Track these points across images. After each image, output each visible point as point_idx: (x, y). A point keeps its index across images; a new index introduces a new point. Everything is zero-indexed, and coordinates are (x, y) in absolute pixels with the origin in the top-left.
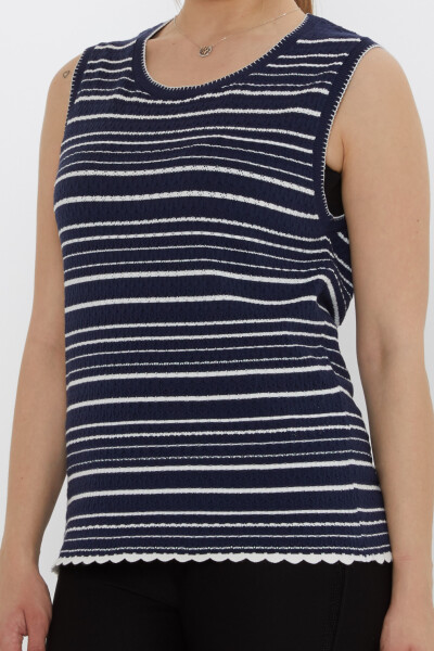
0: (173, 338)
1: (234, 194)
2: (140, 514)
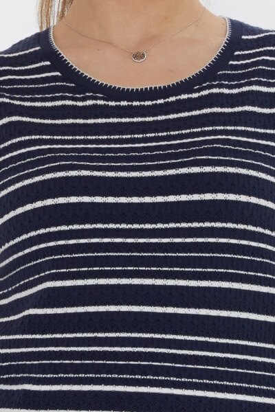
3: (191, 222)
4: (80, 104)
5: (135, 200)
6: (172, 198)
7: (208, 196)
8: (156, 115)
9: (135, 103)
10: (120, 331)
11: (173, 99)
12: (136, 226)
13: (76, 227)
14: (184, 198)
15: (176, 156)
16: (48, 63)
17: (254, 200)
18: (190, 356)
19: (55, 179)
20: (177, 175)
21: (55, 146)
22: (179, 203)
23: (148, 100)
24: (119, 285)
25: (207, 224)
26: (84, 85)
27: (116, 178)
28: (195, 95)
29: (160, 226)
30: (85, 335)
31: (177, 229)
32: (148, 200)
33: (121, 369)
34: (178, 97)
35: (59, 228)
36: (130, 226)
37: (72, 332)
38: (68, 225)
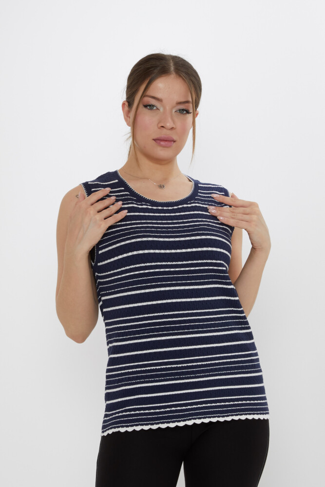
0: (183, 319)
1: (201, 248)
2: (197, 400)
3: (198, 260)
4: (140, 207)
5: (173, 251)
6: (189, 250)
7: (205, 249)
8: (175, 213)
9: (165, 208)
10: (174, 311)
11: (180, 206)
12: (174, 263)
13: (148, 264)
14: (194, 250)
15: (189, 231)
16: (123, 189)
17: (214, 249)
18: (187, 320)
19: (136, 242)
20: (191, 240)
21: (133, 226)
22: (192, 252)
23: (170, 207)
24: (145, 293)
25: (205, 261)
26: (140, 199)
27: (164, 241)
28: (189, 206)
29: (184, 262)
30: (158, 314)
31: (192, 263)
32: (178, 251)
33: (178, 328)
34: (183, 206)
35: (126, 268)
36: (171, 263)
37: (152, 313)
38: (144, 263)
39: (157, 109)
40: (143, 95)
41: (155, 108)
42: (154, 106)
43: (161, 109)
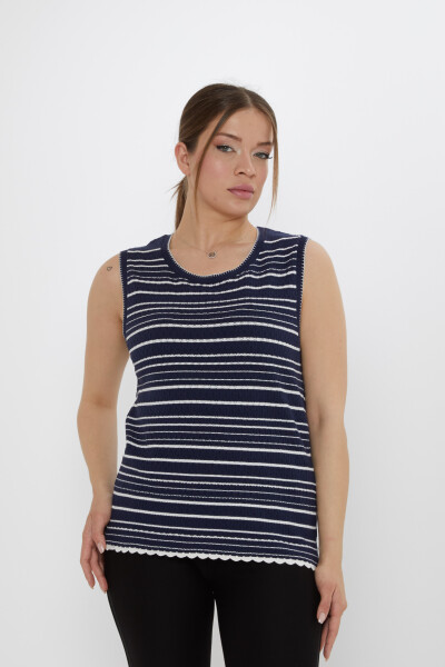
4: (175, 283)
9: (204, 285)
16: (163, 259)
23: (211, 283)
26: (179, 273)
28: (237, 280)
34: (227, 281)
39: (234, 151)
40: (215, 133)
41: (229, 150)
42: (228, 147)
43: (239, 152)
